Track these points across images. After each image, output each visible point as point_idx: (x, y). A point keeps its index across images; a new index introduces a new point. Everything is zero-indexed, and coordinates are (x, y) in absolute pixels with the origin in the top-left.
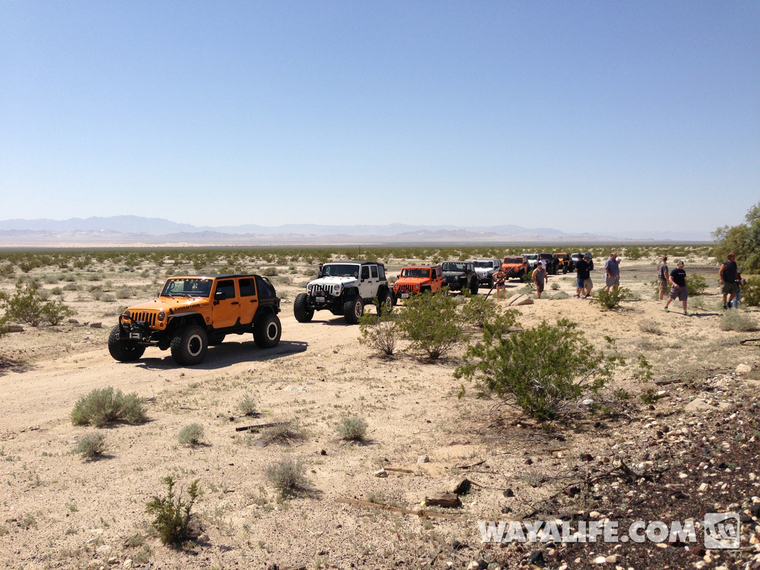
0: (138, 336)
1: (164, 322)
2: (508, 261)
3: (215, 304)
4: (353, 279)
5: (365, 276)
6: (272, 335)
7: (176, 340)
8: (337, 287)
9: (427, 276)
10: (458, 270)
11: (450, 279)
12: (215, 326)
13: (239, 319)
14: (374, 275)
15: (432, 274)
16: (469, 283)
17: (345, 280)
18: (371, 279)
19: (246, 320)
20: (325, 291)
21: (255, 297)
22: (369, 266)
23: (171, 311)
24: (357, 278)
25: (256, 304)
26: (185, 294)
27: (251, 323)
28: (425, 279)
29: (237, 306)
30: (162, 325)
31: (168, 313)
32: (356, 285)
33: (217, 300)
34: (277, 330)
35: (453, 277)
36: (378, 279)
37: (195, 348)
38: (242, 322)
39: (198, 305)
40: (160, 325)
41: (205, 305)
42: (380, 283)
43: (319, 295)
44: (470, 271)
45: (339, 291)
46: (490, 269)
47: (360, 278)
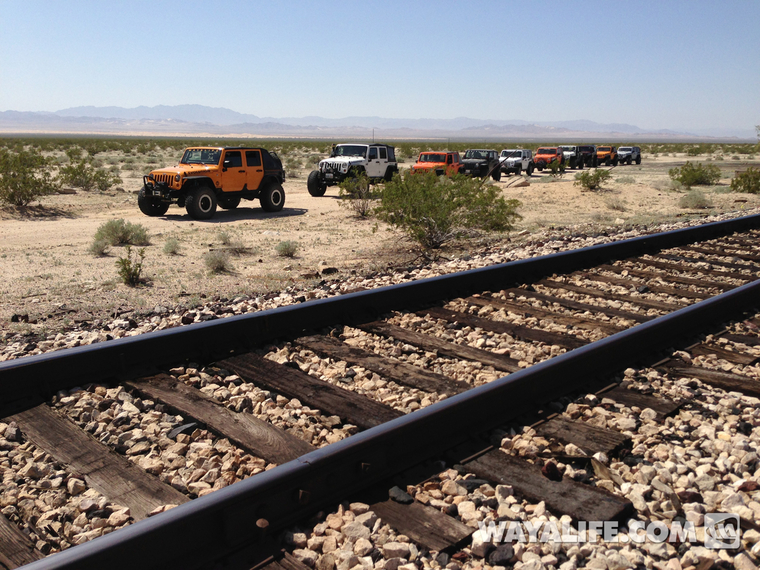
0: (159, 193)
1: (180, 183)
2: (541, 152)
4: (361, 158)
5: (372, 157)
7: (190, 198)
8: (345, 164)
9: (443, 161)
10: (480, 157)
12: (224, 190)
13: (246, 185)
14: (383, 156)
15: (448, 159)
16: (489, 171)
17: (353, 159)
18: (379, 159)
19: (253, 186)
20: (335, 169)
21: (261, 168)
22: (378, 148)
23: (186, 174)
24: (365, 157)
25: (262, 174)
26: (198, 162)
27: (258, 190)
28: (441, 164)
29: (244, 174)
30: (178, 185)
31: (183, 176)
32: (364, 164)
34: (281, 197)
35: (474, 164)
36: (386, 160)
37: (205, 206)
38: (249, 189)
39: (209, 171)
40: (176, 185)
41: (215, 171)
42: (389, 164)
43: (328, 172)
44: (492, 159)
45: (347, 168)
46: (518, 158)
47: (367, 158)
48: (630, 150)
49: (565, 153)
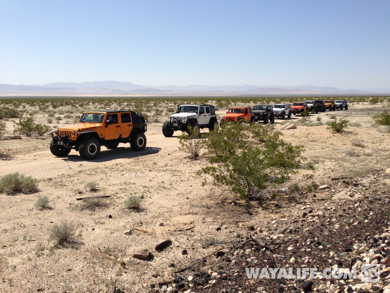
0: (62, 143)
1: (76, 136)
2: (295, 104)
3: (106, 126)
4: (195, 114)
5: (201, 113)
6: (140, 144)
7: (81, 146)
8: (185, 118)
9: (242, 112)
10: (263, 109)
11: (258, 114)
12: (106, 139)
13: (121, 135)
14: (208, 112)
15: (246, 111)
16: (268, 116)
17: (190, 114)
18: (205, 114)
19: (125, 136)
20: (179, 121)
21: (131, 123)
22: (205, 107)
23: (79, 130)
24: (197, 113)
25: (131, 128)
27: (129, 137)
28: (241, 114)
29: (119, 128)
30: (74, 138)
31: (78, 132)
32: (196, 117)
33: (107, 124)
34: (143, 141)
35: (259, 113)
36: (210, 114)
37: (93, 150)
38: (123, 137)
39: (96, 127)
41: (99, 127)
42: (211, 116)
43: (175, 122)
44: (270, 110)
45: (186, 120)
46: (283, 109)
47: (198, 114)
48: (342, 102)
49: (308, 105)
